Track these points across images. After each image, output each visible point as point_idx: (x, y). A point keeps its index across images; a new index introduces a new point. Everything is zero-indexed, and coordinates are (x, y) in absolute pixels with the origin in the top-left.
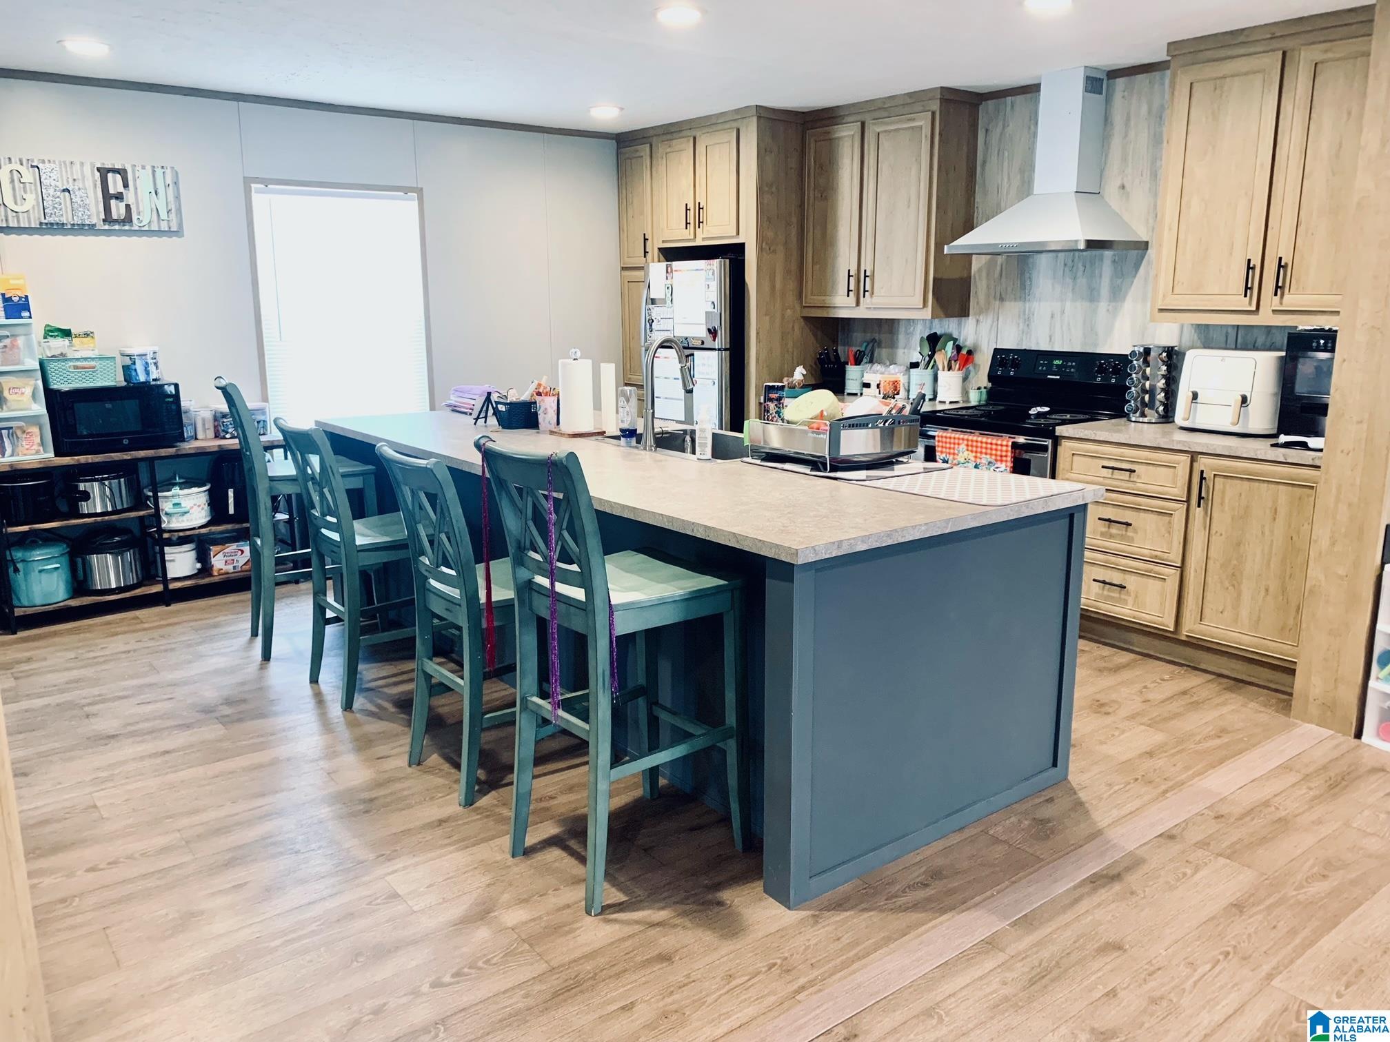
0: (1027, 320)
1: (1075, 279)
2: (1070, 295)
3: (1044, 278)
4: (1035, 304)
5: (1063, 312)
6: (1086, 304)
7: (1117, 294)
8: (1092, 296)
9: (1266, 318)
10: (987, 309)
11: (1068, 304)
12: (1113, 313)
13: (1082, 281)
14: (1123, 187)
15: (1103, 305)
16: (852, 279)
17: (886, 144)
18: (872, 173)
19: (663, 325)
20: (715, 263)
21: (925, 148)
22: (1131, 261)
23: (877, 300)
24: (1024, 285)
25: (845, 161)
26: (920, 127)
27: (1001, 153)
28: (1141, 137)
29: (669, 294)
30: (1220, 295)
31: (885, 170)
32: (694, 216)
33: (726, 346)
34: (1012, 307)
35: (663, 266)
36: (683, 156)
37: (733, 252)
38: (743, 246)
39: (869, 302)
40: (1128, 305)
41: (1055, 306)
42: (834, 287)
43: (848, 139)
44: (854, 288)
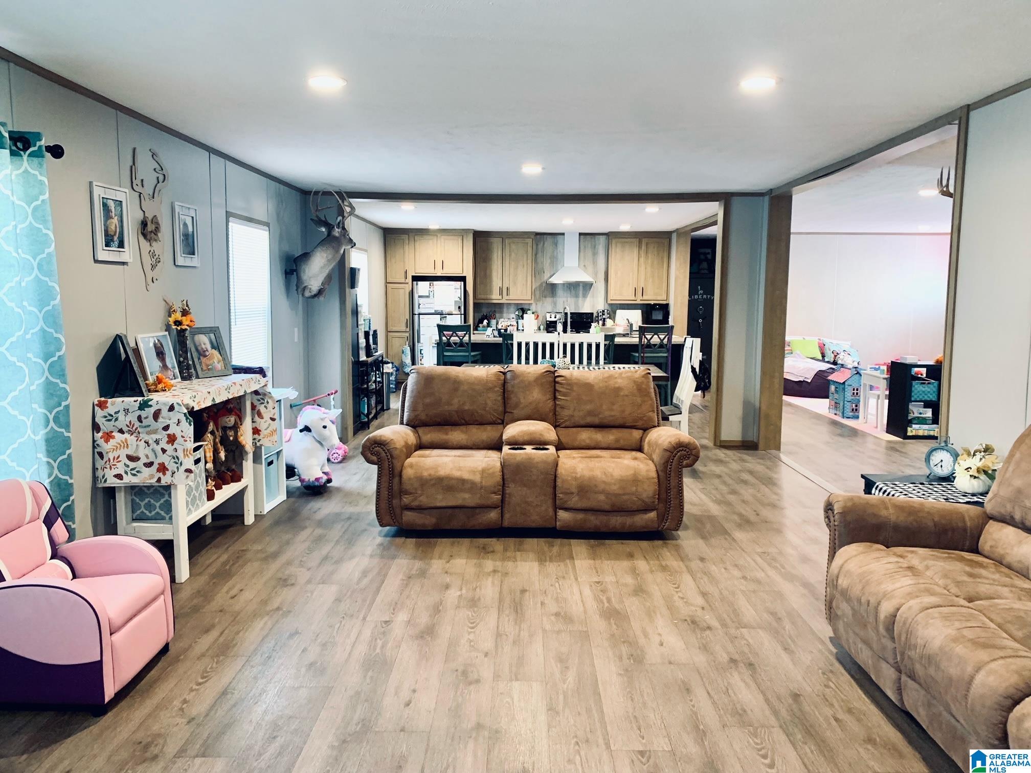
0: (555, 304)
1: (571, 291)
2: (569, 295)
3: (560, 292)
4: (557, 299)
5: (567, 301)
6: (575, 298)
7: (585, 296)
8: (577, 296)
9: (639, 302)
10: (540, 301)
11: (570, 298)
12: (584, 301)
13: (573, 292)
14: (585, 266)
15: (580, 299)
16: (501, 290)
17: (513, 246)
18: (507, 255)
19: (427, 306)
20: (460, 282)
21: (530, 249)
22: (588, 286)
23: (511, 297)
24: (553, 293)
25: (495, 250)
26: (527, 243)
27: (543, 252)
28: (589, 253)
29: (431, 294)
30: (627, 296)
31: (513, 254)
32: (439, 265)
33: (463, 313)
34: (549, 300)
35: (428, 283)
36: (431, 242)
37: (463, 279)
38: (465, 277)
39: (507, 298)
40: (589, 299)
41: (565, 299)
42: (491, 292)
43: (496, 243)
44: (501, 293)
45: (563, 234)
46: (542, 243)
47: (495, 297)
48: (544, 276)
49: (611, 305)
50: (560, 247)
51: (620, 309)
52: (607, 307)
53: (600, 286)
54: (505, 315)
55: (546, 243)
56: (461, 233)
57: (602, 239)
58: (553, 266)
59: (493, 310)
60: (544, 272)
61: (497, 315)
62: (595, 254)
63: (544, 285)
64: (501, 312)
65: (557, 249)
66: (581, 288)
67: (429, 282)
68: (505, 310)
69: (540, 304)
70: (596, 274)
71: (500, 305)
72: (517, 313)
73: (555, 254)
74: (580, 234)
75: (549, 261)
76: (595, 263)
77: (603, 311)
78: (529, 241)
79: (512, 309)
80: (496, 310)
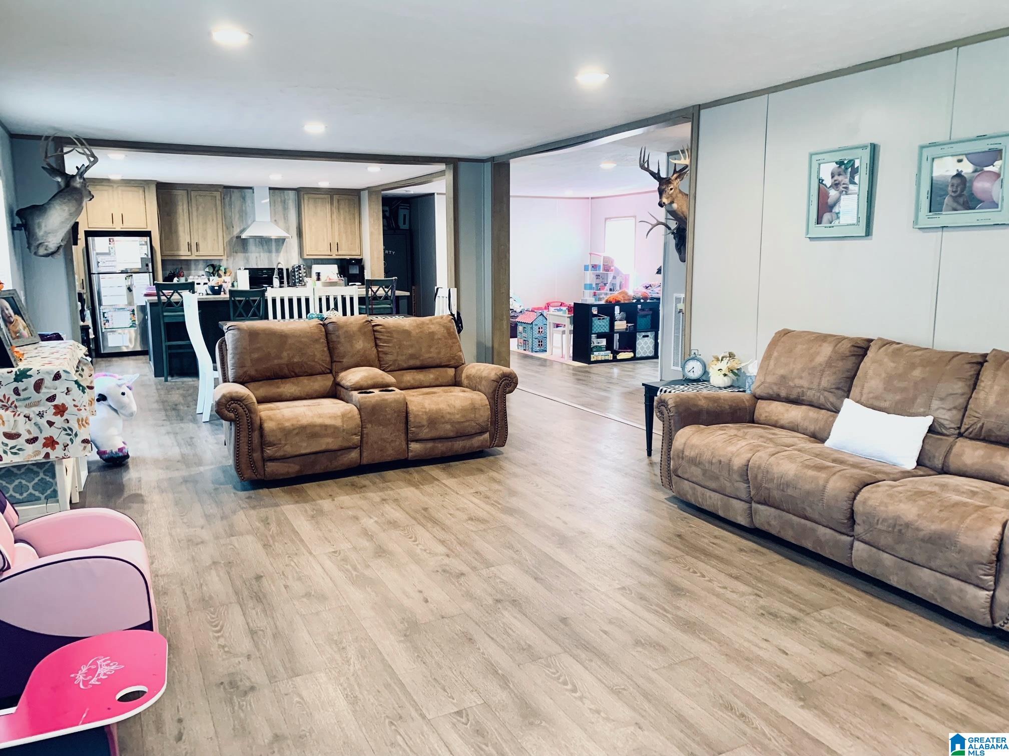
0: (247, 260)
1: (263, 246)
2: (261, 250)
3: (252, 247)
4: (249, 254)
5: (260, 256)
6: (268, 254)
7: (278, 251)
8: (270, 252)
9: (334, 257)
10: (231, 257)
11: (262, 254)
12: (278, 257)
13: (265, 247)
14: (275, 221)
15: (274, 254)
16: (189, 245)
17: (201, 200)
18: (194, 209)
19: (107, 264)
20: (145, 238)
21: (218, 203)
22: (281, 241)
23: (201, 253)
24: (244, 248)
25: (180, 203)
26: (216, 197)
27: (230, 205)
28: (280, 208)
29: (112, 251)
30: (323, 251)
31: (200, 209)
32: (118, 219)
33: (151, 271)
34: (240, 256)
35: (106, 239)
36: (105, 193)
37: (147, 234)
38: (150, 232)
39: (198, 254)
40: (282, 254)
41: (257, 255)
42: (178, 249)
43: (181, 195)
44: (190, 249)
45: (251, 188)
46: (229, 196)
47: (183, 253)
48: (233, 232)
49: (305, 260)
50: (249, 202)
51: (315, 264)
52: (301, 262)
53: (293, 242)
54: (193, 272)
55: (233, 198)
56: (143, 184)
57: (292, 194)
58: (243, 221)
59: (180, 267)
60: (233, 227)
61: (185, 272)
62: (285, 208)
63: (235, 239)
64: (189, 269)
65: (245, 203)
66: (274, 243)
67: (108, 238)
68: (193, 267)
69: (231, 260)
70: (287, 230)
71: (187, 262)
72: (207, 270)
73: (244, 208)
74: (270, 189)
75: (237, 216)
76: (286, 218)
77: (300, 266)
78: (218, 194)
79: (201, 265)
80: (183, 267)
